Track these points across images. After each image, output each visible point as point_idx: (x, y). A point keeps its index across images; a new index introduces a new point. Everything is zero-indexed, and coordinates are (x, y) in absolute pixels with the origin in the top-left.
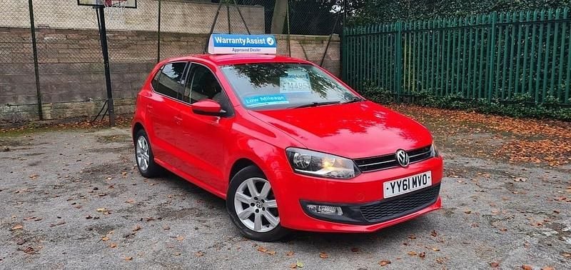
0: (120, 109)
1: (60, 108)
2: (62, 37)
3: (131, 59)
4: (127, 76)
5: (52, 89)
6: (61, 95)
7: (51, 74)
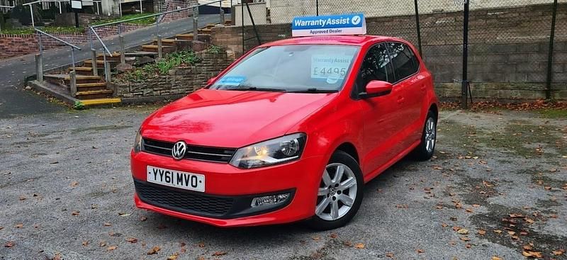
0: (500, 93)
1: (441, 87)
2: (451, 19)
3: (520, 38)
4: (512, 58)
5: (437, 69)
6: (443, 76)
7: (437, 55)
